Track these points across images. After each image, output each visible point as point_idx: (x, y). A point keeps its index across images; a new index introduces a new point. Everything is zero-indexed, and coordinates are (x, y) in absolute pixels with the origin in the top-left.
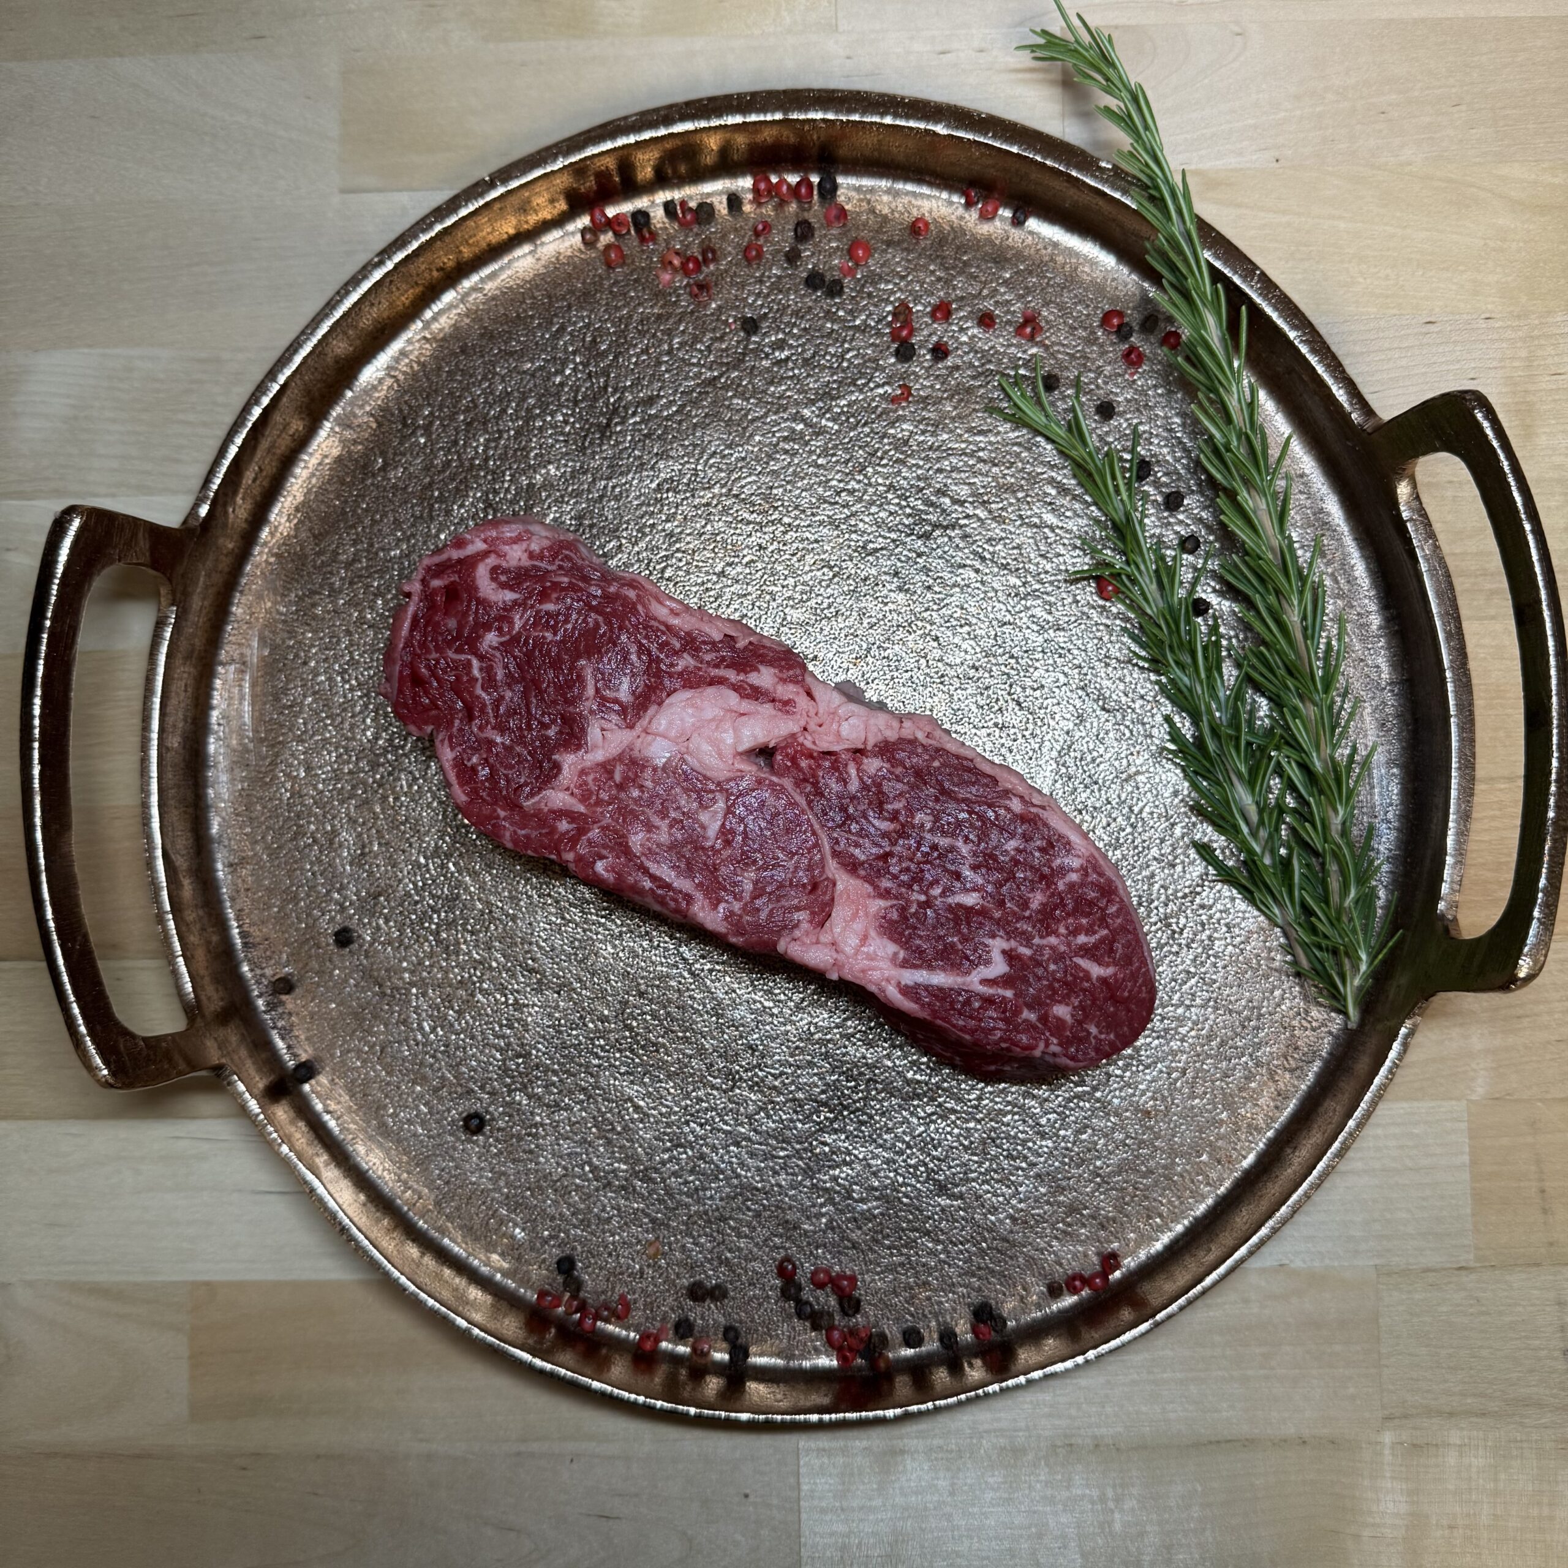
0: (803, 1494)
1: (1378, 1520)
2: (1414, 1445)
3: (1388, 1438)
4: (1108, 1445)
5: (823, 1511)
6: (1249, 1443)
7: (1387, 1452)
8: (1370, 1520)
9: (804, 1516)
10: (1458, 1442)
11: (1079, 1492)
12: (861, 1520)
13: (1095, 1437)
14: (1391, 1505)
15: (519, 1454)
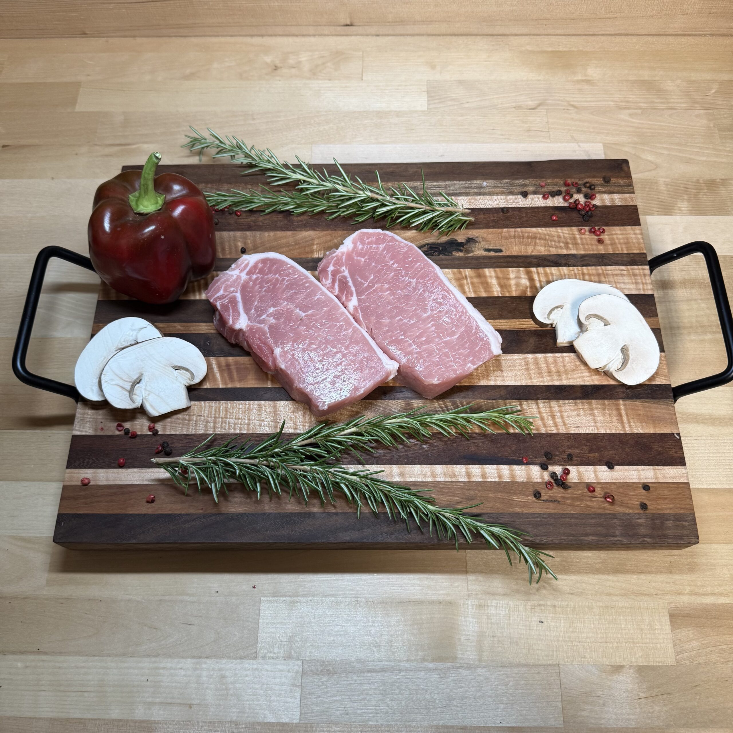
0: (261, 617)
1: (467, 633)
2: (480, 605)
3: (470, 602)
4: (370, 601)
5: (267, 624)
6: (421, 602)
7: (470, 607)
8: (464, 633)
9: (260, 626)
10: (495, 605)
11: (359, 619)
12: (281, 627)
13: (366, 598)
14: (471, 627)
15: (161, 600)
